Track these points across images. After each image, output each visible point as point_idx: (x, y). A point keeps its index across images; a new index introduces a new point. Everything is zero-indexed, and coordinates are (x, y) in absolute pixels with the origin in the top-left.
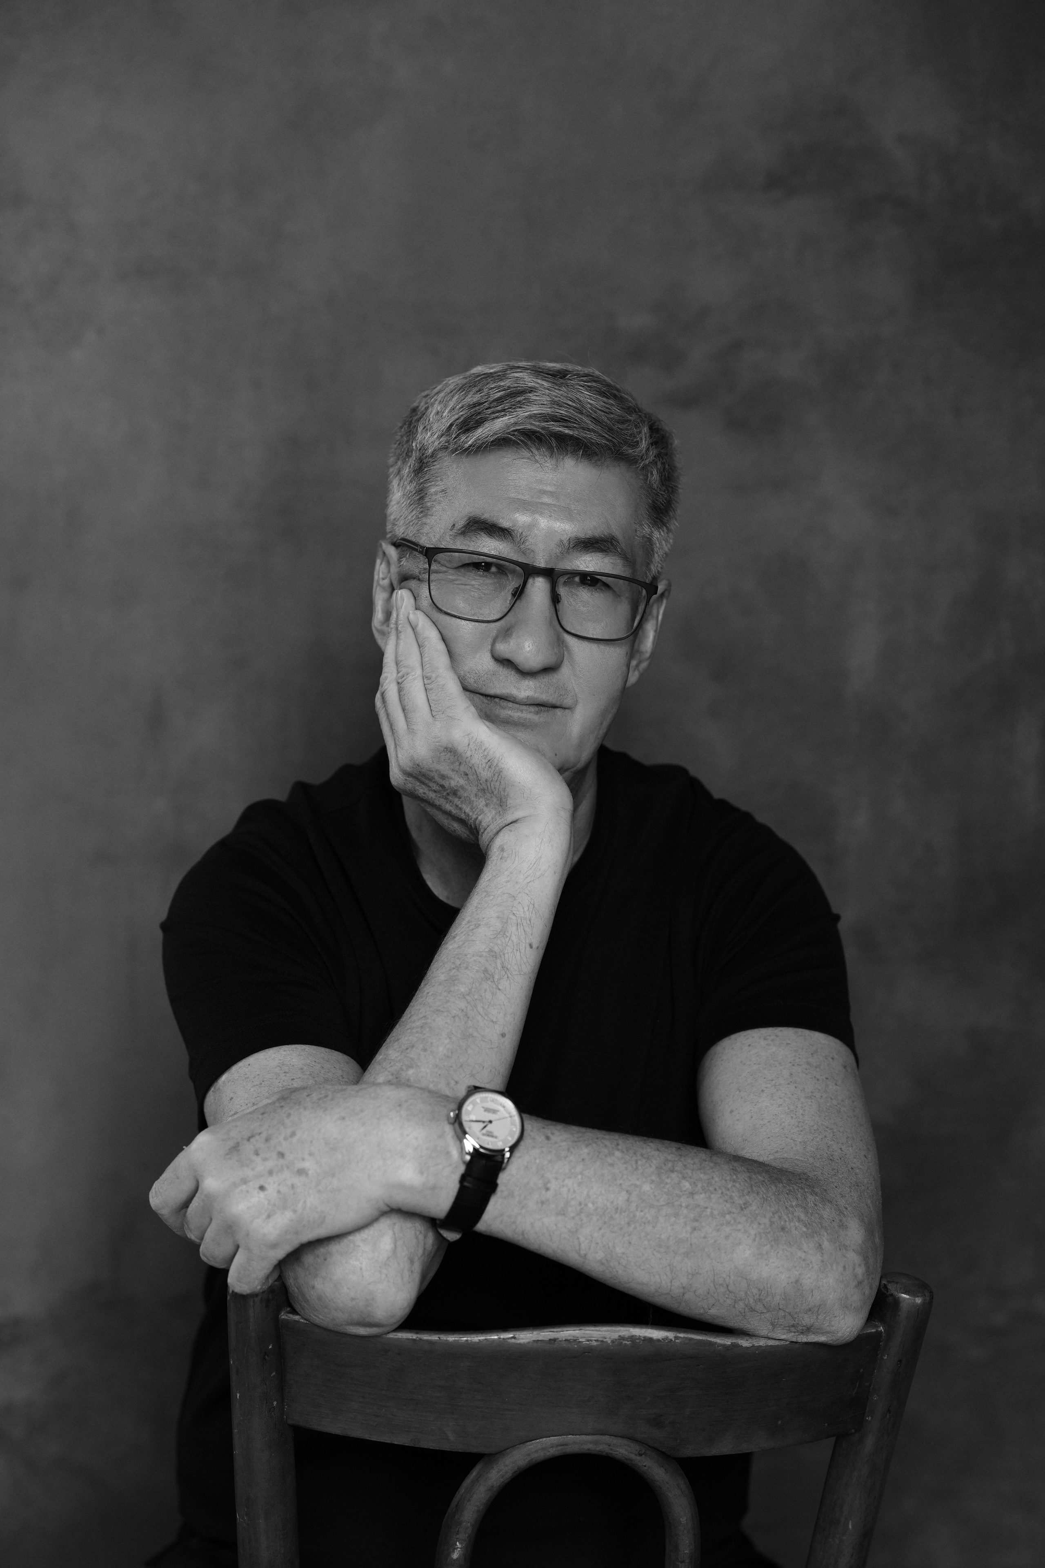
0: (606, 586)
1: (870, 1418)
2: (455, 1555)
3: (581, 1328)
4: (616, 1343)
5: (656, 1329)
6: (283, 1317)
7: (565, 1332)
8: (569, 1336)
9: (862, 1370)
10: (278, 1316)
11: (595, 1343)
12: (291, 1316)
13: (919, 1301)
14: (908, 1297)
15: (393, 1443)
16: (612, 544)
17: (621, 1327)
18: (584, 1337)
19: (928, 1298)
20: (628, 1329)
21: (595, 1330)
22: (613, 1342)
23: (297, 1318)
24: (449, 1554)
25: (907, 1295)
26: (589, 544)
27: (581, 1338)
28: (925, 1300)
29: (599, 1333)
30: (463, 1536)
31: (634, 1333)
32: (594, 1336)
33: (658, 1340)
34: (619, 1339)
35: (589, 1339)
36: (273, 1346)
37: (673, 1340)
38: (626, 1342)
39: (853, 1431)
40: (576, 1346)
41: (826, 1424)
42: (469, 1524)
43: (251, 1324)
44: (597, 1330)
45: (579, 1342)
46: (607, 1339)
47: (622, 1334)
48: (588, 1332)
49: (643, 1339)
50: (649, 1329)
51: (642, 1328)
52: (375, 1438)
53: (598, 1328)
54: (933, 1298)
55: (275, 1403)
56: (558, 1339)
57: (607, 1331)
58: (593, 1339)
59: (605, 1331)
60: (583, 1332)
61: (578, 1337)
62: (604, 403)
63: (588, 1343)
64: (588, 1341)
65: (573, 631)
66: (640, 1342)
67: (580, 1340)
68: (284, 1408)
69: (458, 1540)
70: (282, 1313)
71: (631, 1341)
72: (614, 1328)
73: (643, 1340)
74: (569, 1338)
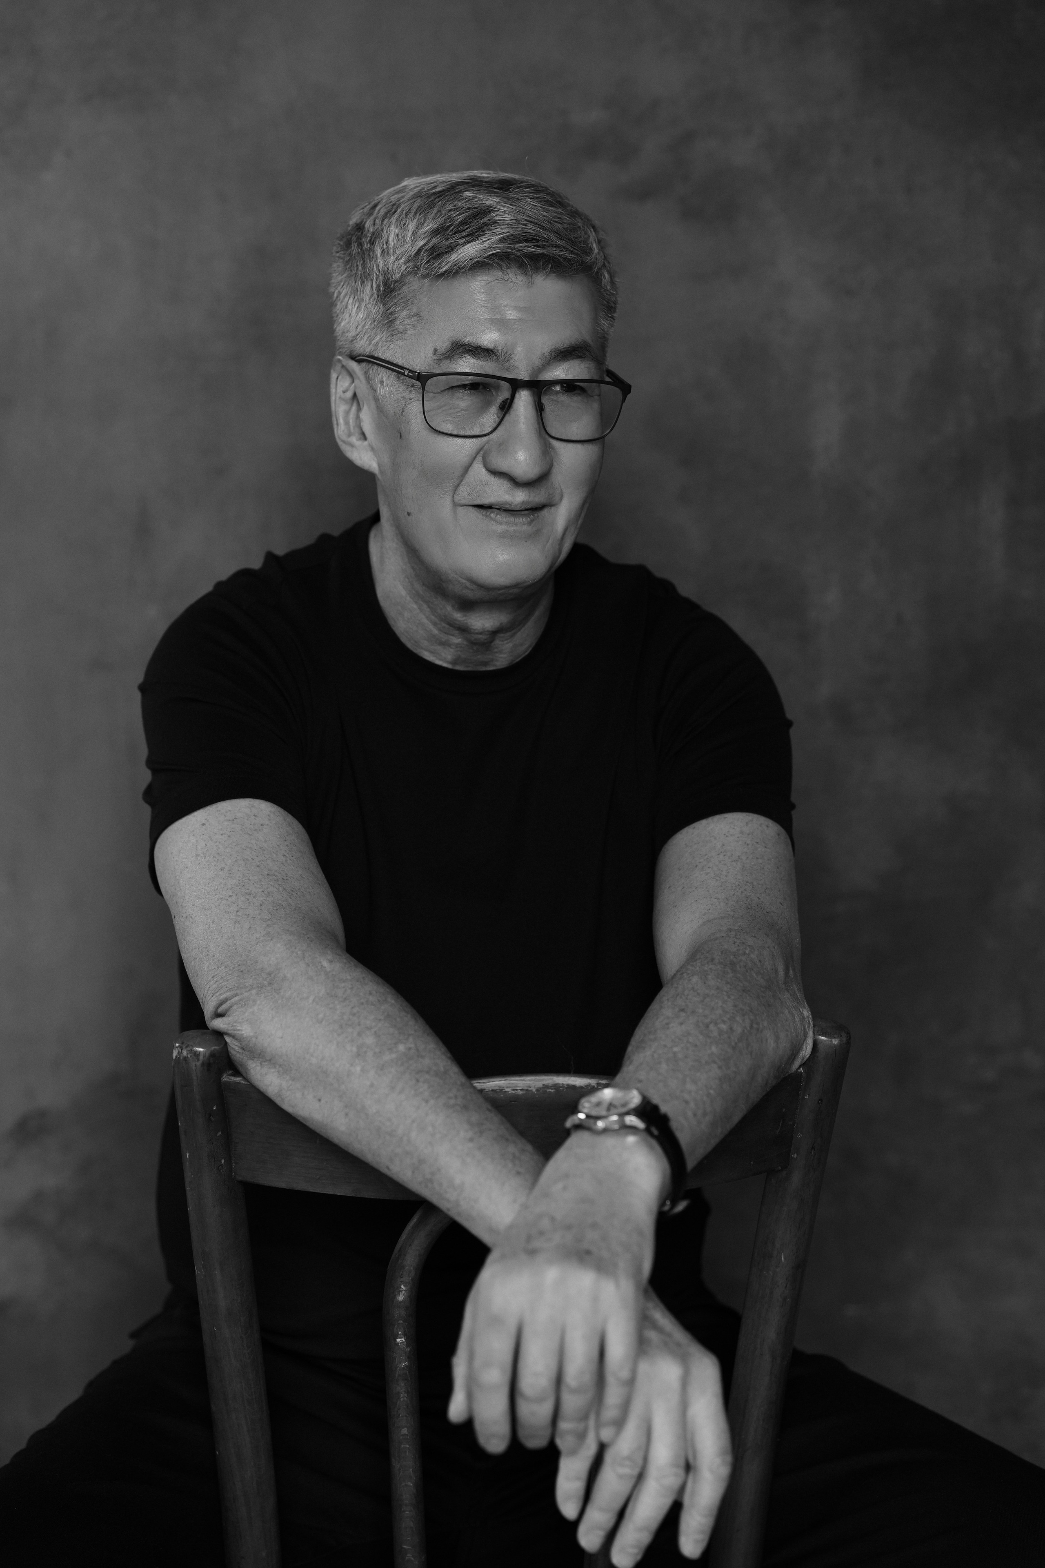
0: (583, 390)
1: (795, 1155)
2: (401, 1298)
3: (506, 1078)
4: (541, 1091)
5: (579, 1077)
6: (225, 1079)
7: (491, 1083)
8: (495, 1086)
9: (784, 1110)
10: (220, 1079)
11: (520, 1093)
12: (232, 1078)
13: (835, 1042)
14: (824, 1038)
15: (336, 1194)
16: (587, 350)
17: (545, 1076)
18: (510, 1087)
19: (845, 1040)
20: (551, 1077)
21: (520, 1080)
22: (537, 1090)
23: (238, 1079)
24: (395, 1297)
25: (823, 1036)
26: (565, 354)
27: (507, 1087)
28: (841, 1041)
29: (524, 1082)
30: (407, 1279)
31: (557, 1082)
32: (519, 1085)
33: (581, 1087)
34: (543, 1088)
35: (515, 1088)
36: (217, 1108)
37: (596, 1086)
38: (551, 1090)
39: (780, 1168)
40: (502, 1096)
41: (752, 1162)
42: (412, 1268)
43: (195, 1087)
44: (521, 1080)
45: (505, 1091)
46: (532, 1088)
47: (546, 1082)
48: (514, 1082)
49: (566, 1086)
50: (572, 1077)
51: (565, 1076)
52: (318, 1190)
53: (522, 1078)
54: (850, 1039)
55: (223, 1161)
56: (485, 1089)
57: (532, 1080)
58: (518, 1088)
59: (530, 1080)
60: (508, 1082)
61: (503, 1087)
62: (556, 213)
63: (513, 1092)
64: (514, 1090)
65: (558, 436)
66: (563, 1090)
67: (506, 1090)
68: (232, 1166)
69: (402, 1282)
70: (224, 1076)
71: (555, 1089)
72: (537, 1078)
73: (567, 1088)
74: (496, 1088)
